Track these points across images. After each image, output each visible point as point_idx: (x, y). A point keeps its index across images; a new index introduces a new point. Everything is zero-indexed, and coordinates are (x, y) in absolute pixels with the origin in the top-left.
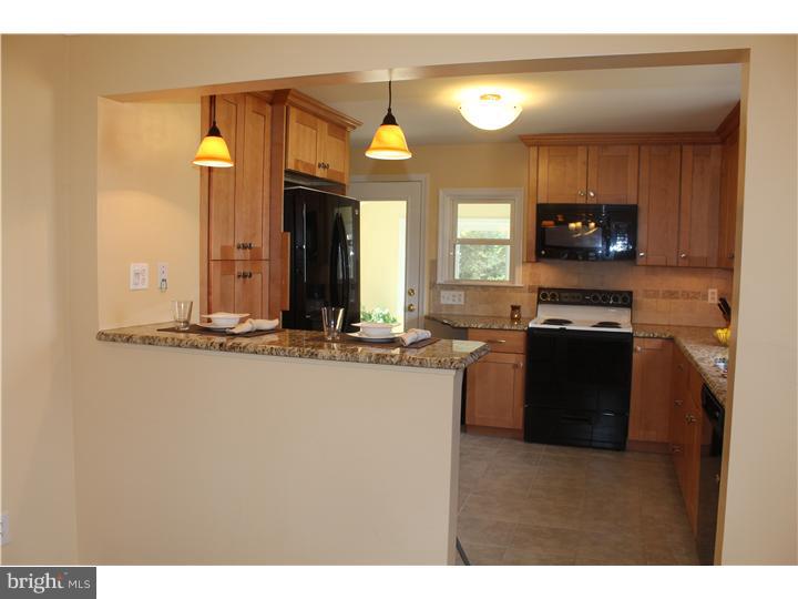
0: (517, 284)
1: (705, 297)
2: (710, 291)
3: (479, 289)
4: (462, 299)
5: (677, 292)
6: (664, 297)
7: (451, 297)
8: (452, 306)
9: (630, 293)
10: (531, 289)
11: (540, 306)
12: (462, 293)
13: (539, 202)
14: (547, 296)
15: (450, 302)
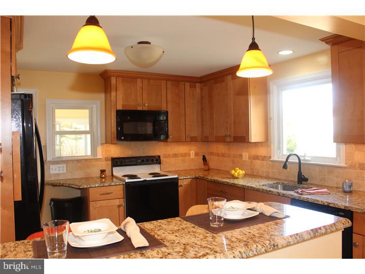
0: (98, 157)
1: (189, 155)
2: (191, 152)
3: (75, 162)
4: (65, 169)
5: (178, 154)
6: (173, 157)
7: (57, 169)
8: (58, 174)
9: (159, 156)
10: (107, 159)
11: (114, 168)
12: (65, 165)
13: (118, 108)
14: (117, 162)
15: (57, 172)
